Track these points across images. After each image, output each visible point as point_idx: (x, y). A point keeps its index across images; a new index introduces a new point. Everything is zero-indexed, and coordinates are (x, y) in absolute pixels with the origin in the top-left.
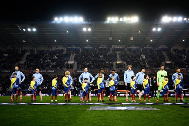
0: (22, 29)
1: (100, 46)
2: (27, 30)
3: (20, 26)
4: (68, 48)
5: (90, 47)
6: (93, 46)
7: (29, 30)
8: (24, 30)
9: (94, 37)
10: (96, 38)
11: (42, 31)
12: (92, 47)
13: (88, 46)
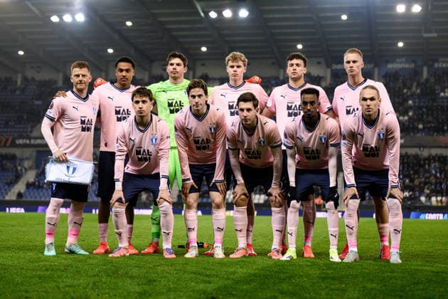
0: (206, 13)
1: (437, 61)
2: (222, 15)
3: (202, 3)
4: (336, 69)
5: (405, 63)
6: (414, 62)
7: (227, 13)
8: (213, 15)
9: (426, 32)
10: (435, 35)
11: (265, 16)
12: (412, 66)
13: (401, 63)
